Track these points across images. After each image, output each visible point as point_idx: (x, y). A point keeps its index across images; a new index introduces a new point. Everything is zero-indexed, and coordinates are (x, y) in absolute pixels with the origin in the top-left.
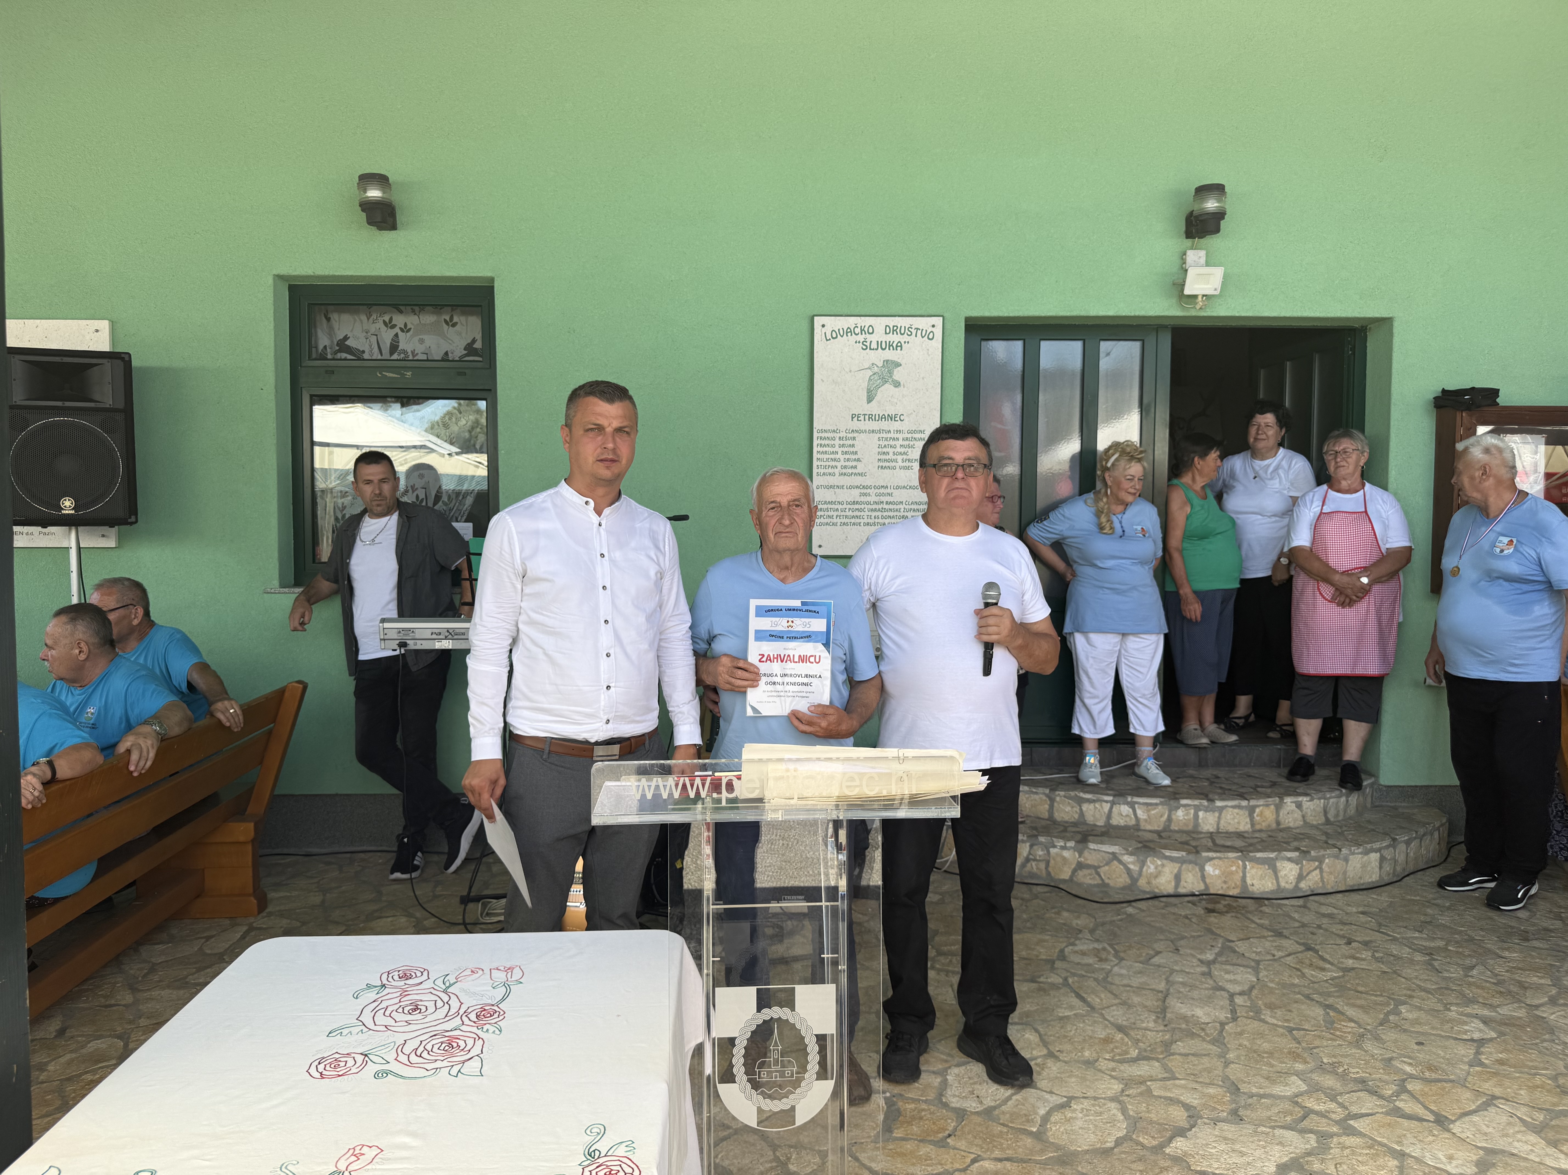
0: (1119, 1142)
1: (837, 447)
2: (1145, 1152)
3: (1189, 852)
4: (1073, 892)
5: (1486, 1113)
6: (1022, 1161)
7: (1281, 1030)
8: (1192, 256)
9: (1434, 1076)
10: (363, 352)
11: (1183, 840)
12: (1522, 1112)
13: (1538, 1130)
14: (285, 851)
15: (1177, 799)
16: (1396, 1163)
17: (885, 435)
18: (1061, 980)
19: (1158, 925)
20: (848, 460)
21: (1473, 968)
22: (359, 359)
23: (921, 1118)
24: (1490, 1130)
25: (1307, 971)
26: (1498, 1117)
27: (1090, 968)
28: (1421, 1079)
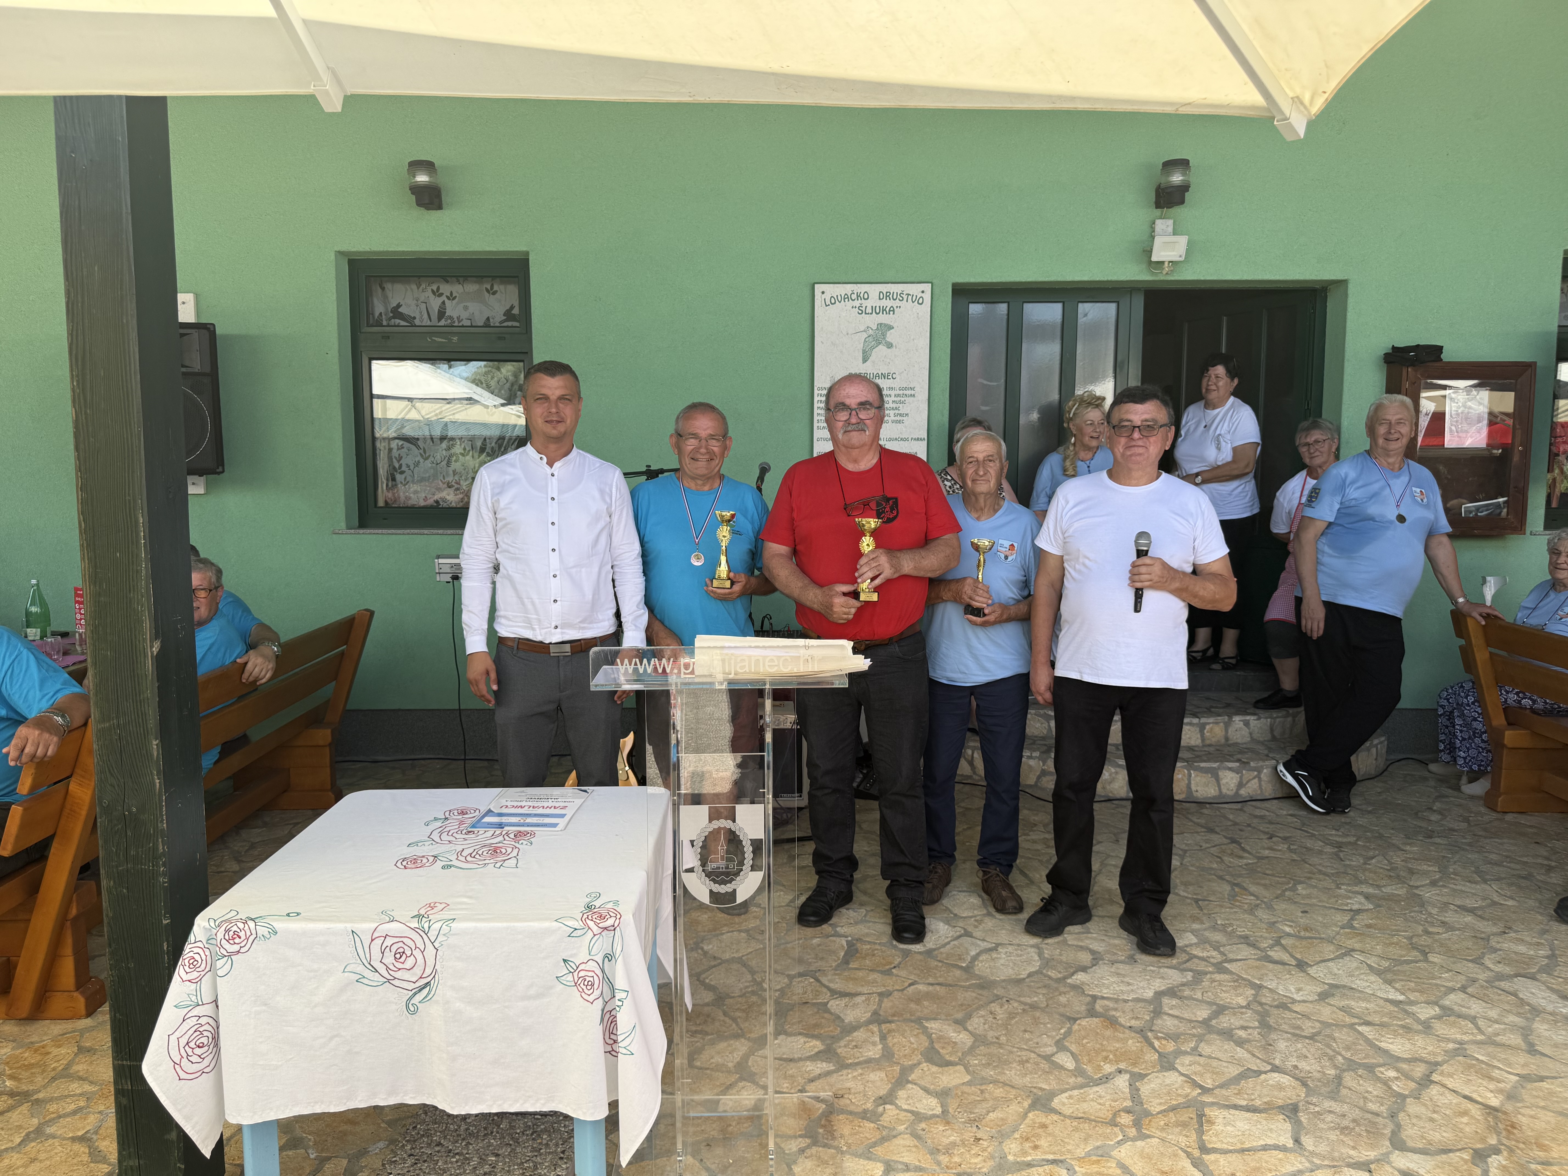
0: (1030, 975)
2: (1050, 982)
4: (1037, 795)
5: (1341, 960)
6: (951, 985)
7: (1189, 901)
8: (1160, 225)
9: (1308, 934)
10: (415, 318)
12: (1373, 961)
13: (1379, 973)
14: (356, 758)
16: (1253, 992)
19: (1105, 821)
21: (1373, 858)
22: (412, 326)
23: (874, 955)
24: (1340, 972)
25: (1226, 859)
26: (1350, 963)
27: (1037, 853)
28: (1297, 936)
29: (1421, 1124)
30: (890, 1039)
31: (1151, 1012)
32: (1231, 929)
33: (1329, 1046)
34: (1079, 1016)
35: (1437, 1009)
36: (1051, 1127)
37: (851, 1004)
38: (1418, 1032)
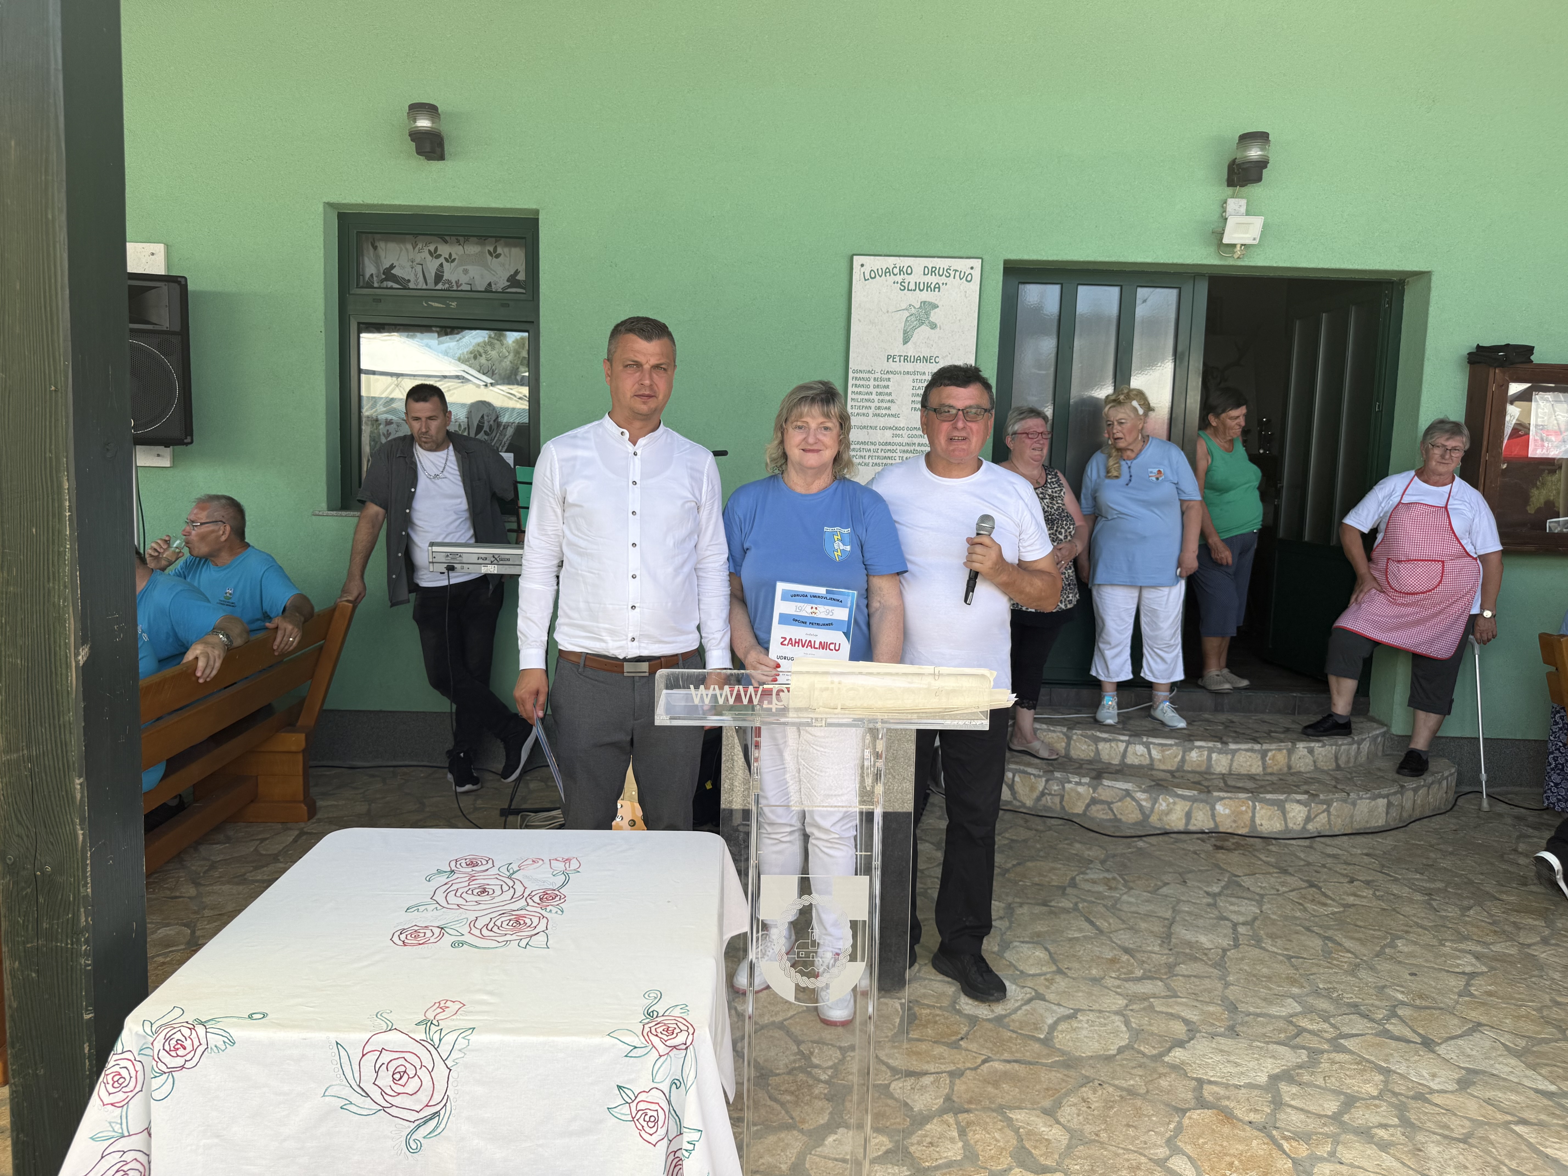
0: (1120, 1050)
1: (872, 387)
2: (1145, 1060)
3: (1201, 792)
4: (1086, 826)
5: (1471, 1038)
6: (1030, 1063)
7: (1281, 958)
8: (1233, 205)
9: (1424, 1003)
10: (409, 281)
11: (1195, 780)
12: (1506, 1039)
13: (1518, 1055)
14: (330, 763)
15: (1192, 741)
16: (1382, 1077)
18: (1071, 905)
19: (1167, 858)
20: (882, 401)
21: (1469, 908)
22: (405, 288)
23: (936, 1022)
24: (1474, 1053)
25: (1308, 906)
26: (1481, 1042)
27: (1100, 896)
28: (1412, 1005)
30: (971, 1134)
31: (1270, 1102)
32: (1335, 995)
33: (1489, 1153)
34: (1187, 1106)
37: (918, 1087)
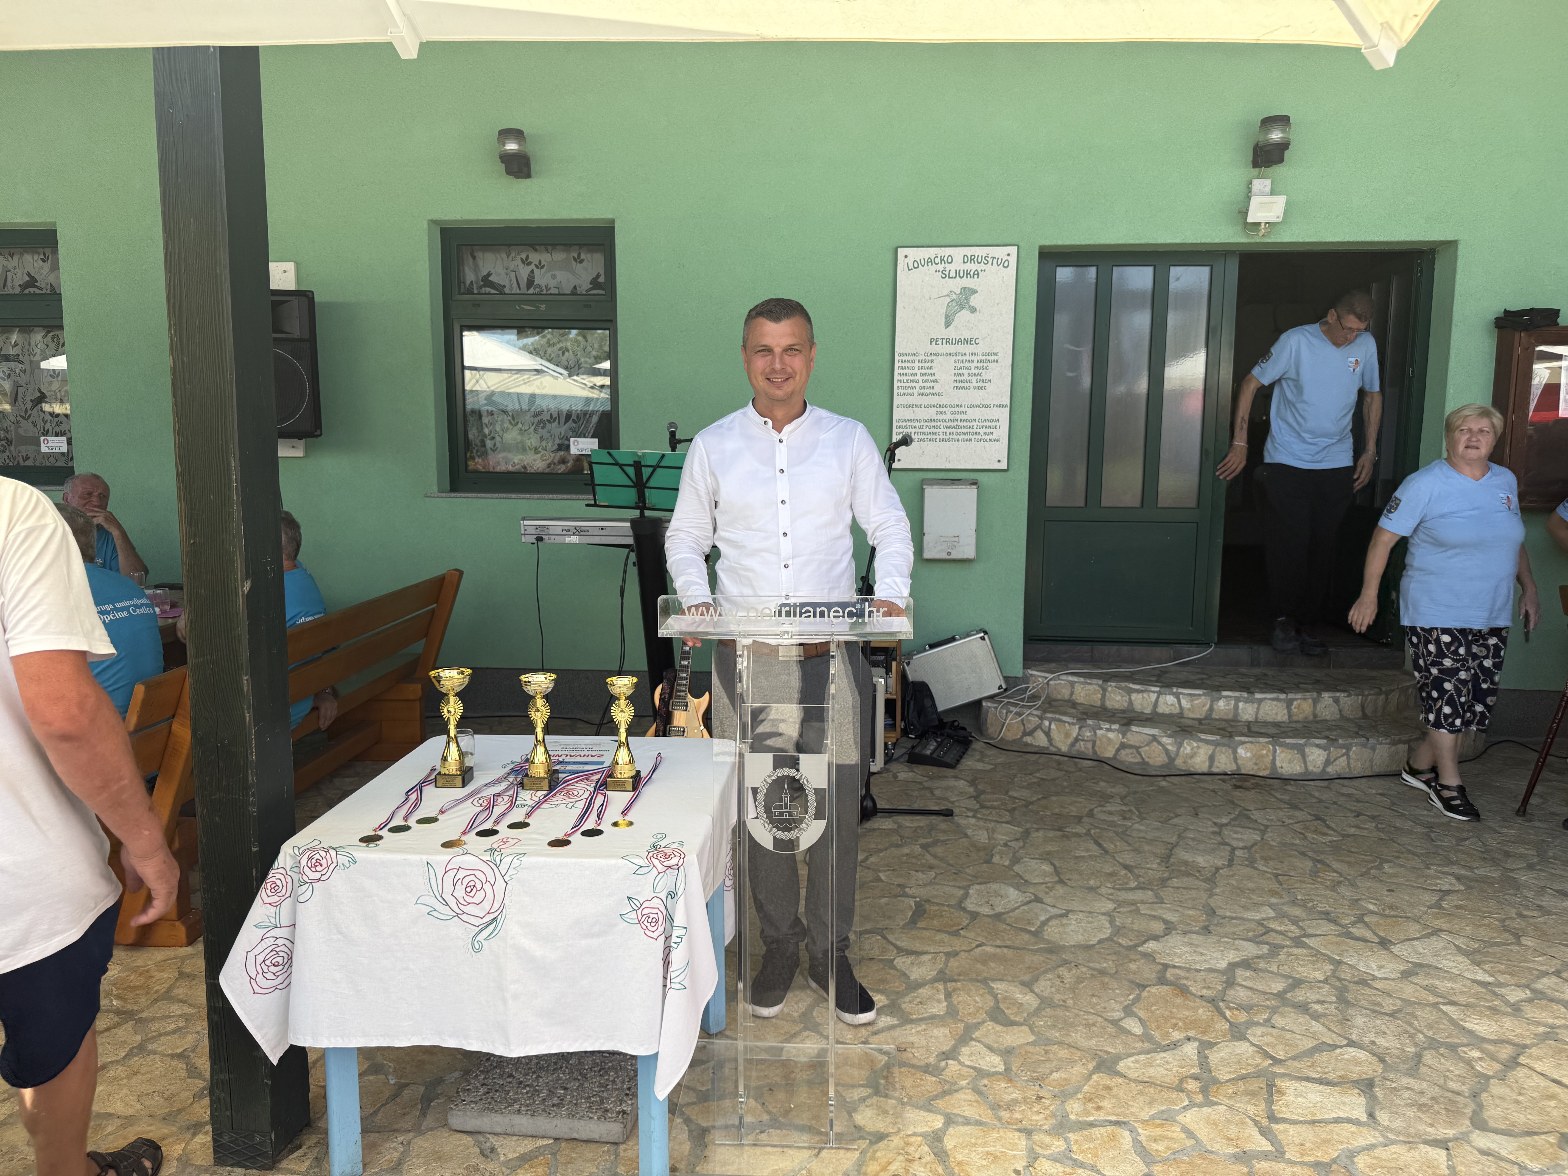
0: (1100, 942)
1: (916, 369)
2: (1121, 949)
3: (1223, 736)
5: (1427, 940)
6: (1018, 948)
7: (1269, 875)
8: (1257, 185)
9: (1392, 913)
10: (504, 287)
11: (1220, 726)
12: (1461, 942)
13: (1467, 954)
15: (1220, 691)
16: (1332, 967)
17: (960, 358)
18: (1084, 831)
19: (1185, 795)
20: (926, 381)
21: (1466, 839)
22: (501, 293)
23: (942, 916)
24: (1426, 951)
25: (1309, 835)
26: (1436, 943)
27: (1113, 824)
28: (1381, 915)
29: (1505, 1105)
30: (955, 997)
31: (1224, 982)
32: (1311, 904)
33: (1410, 1024)
34: (1149, 983)
35: (1528, 992)
36: (1115, 1089)
37: (917, 962)
38: (1505, 1014)
